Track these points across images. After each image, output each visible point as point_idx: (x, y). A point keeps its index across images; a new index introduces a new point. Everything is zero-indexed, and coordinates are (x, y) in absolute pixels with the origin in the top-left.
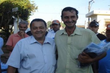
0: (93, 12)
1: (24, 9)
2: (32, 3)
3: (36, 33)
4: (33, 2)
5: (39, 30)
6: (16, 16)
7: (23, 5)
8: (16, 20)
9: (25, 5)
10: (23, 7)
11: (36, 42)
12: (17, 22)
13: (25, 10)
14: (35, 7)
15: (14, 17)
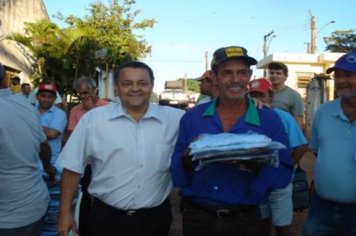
0: (271, 56)
1: (122, 52)
2: (139, 39)
3: (128, 95)
4: (141, 37)
5: (136, 88)
6: (103, 67)
7: (119, 44)
8: (104, 76)
9: (124, 43)
10: (120, 48)
11: (122, 117)
12: (105, 79)
13: (123, 54)
14: (146, 47)
15: (98, 69)
